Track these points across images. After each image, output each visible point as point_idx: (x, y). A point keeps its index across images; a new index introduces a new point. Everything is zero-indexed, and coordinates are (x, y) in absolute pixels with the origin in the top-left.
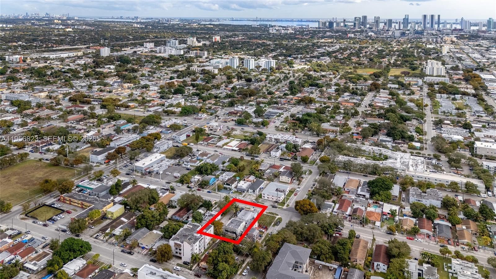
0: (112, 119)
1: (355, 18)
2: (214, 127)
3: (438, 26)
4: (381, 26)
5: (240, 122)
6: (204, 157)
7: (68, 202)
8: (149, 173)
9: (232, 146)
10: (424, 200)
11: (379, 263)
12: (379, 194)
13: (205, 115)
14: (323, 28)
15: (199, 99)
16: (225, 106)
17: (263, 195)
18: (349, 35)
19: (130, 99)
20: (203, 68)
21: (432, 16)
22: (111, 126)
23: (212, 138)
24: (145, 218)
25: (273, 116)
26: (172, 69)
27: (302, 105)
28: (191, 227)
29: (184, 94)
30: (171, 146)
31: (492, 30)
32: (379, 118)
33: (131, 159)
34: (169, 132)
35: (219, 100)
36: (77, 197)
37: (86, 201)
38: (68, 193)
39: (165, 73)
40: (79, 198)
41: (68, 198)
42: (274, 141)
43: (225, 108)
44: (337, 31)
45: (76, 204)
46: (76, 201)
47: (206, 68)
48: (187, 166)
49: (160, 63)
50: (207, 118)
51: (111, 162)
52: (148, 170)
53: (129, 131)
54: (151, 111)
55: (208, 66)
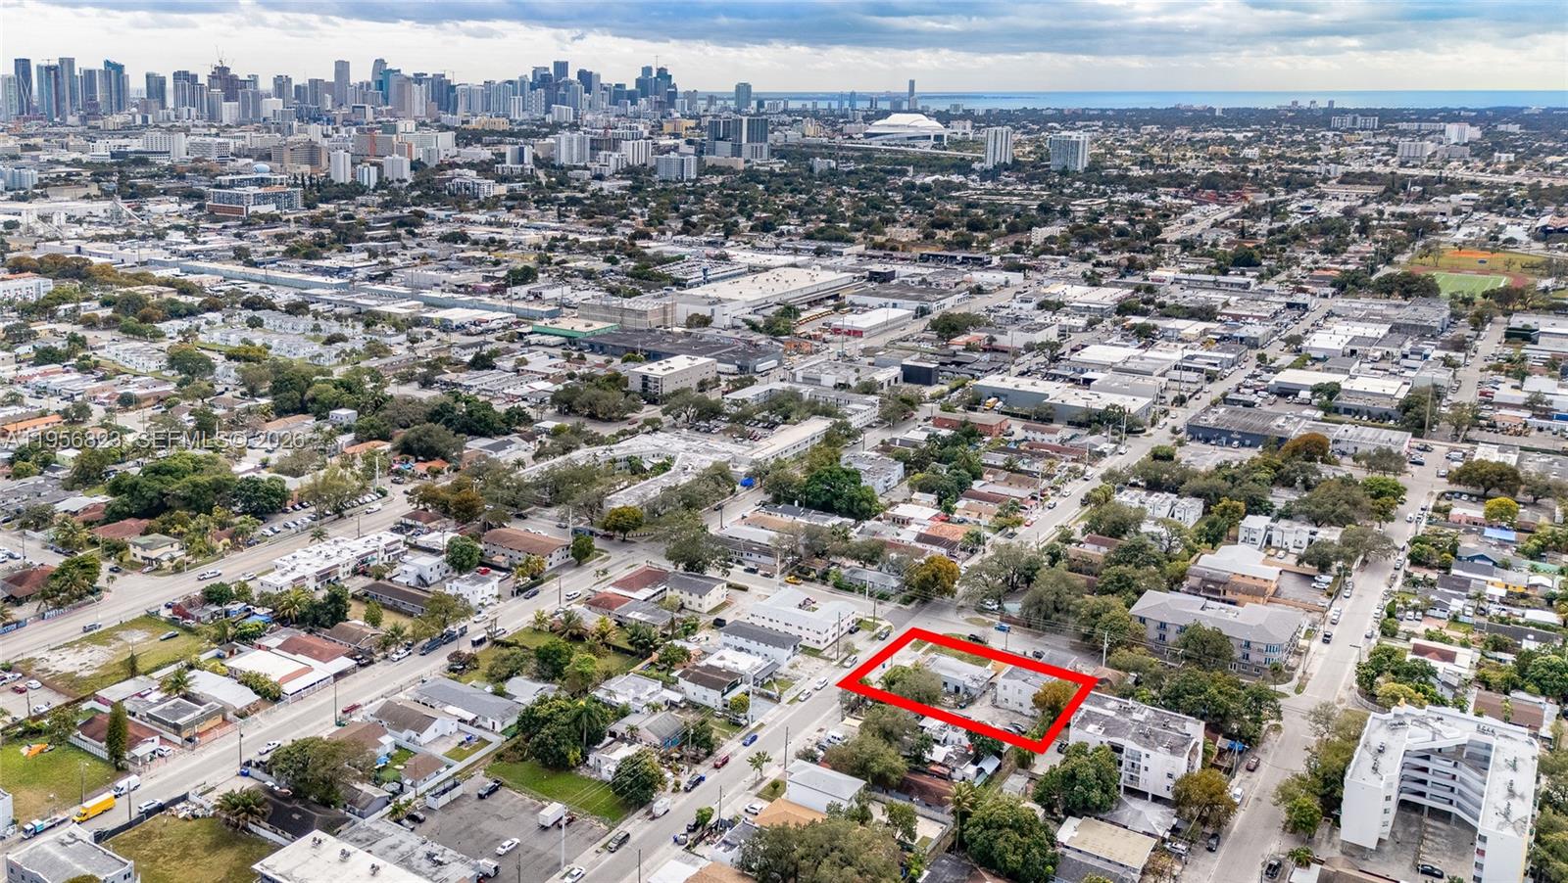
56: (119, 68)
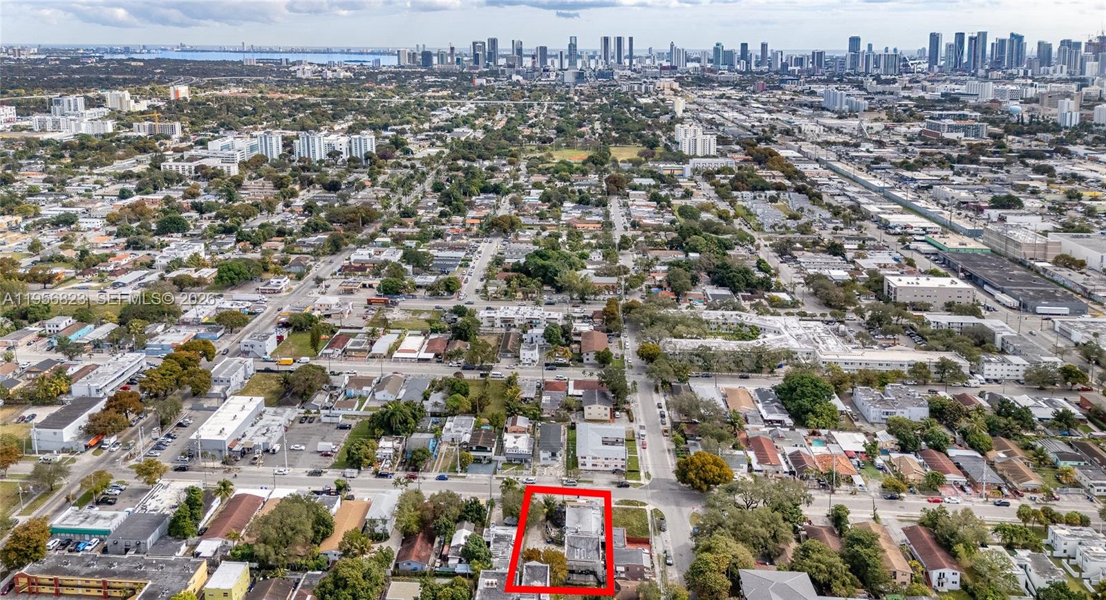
0: (24, 317)
1: (474, 43)
2: (333, 307)
3: (631, 63)
4: (528, 62)
5: (391, 289)
6: (365, 388)
7: (46, 590)
8: (243, 453)
9: (414, 351)
10: (898, 411)
11: (942, 571)
12: (814, 413)
13: (285, 282)
14: (410, 67)
15: (238, 241)
16: (324, 254)
17: (580, 461)
18: (478, 81)
19: (38, 258)
20: (196, 163)
21: (619, 40)
22: (30, 338)
23: (349, 336)
24: (345, 587)
25: (454, 266)
26: (106, 169)
27: (496, 236)
28: (495, 581)
29: (188, 233)
30: (251, 371)
31: (721, 67)
32: (671, 249)
33: (163, 424)
34: (218, 334)
35: (294, 241)
36: (77, 568)
37: (114, 574)
38: (36, 561)
39: (96, 183)
40: (86, 570)
41: (45, 578)
42: (499, 325)
43: (322, 259)
44: (445, 74)
45: (80, 591)
46: (79, 581)
47: (204, 162)
48: (335, 420)
49: (62, 156)
50: (294, 287)
51: (106, 440)
52: (237, 448)
53: (97, 345)
54: (124, 285)
55: (207, 157)
56: (1020, 38)
